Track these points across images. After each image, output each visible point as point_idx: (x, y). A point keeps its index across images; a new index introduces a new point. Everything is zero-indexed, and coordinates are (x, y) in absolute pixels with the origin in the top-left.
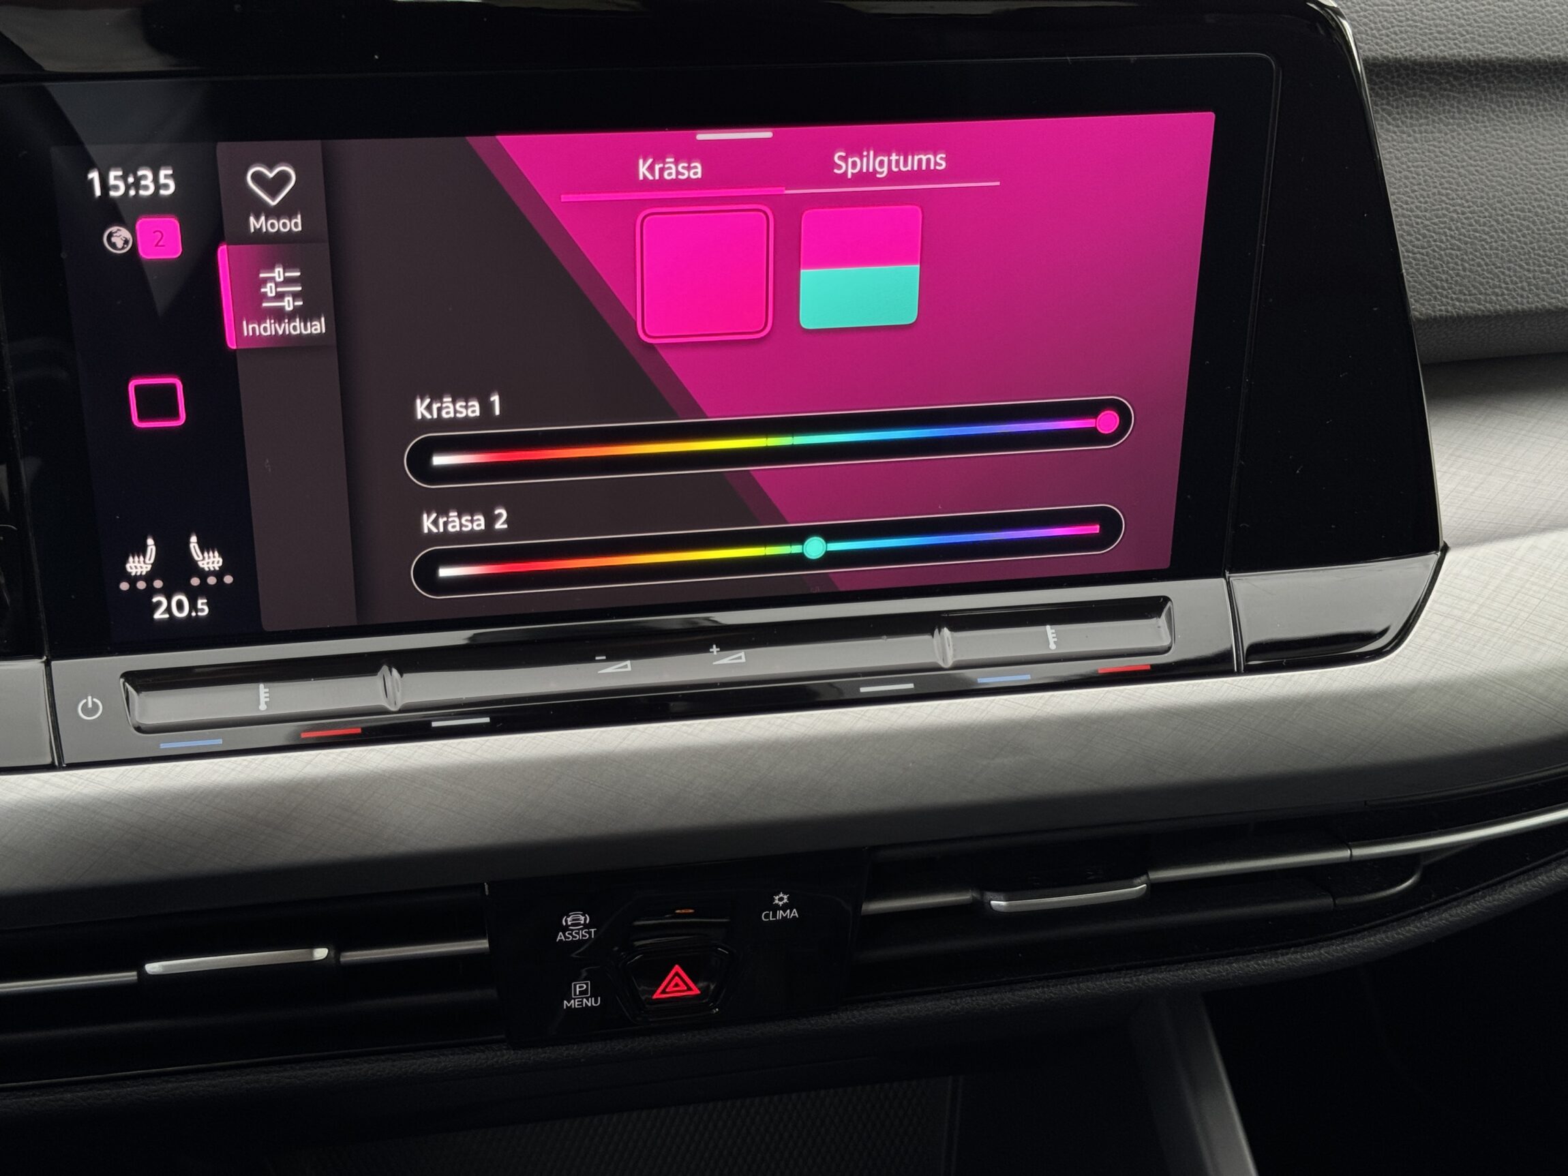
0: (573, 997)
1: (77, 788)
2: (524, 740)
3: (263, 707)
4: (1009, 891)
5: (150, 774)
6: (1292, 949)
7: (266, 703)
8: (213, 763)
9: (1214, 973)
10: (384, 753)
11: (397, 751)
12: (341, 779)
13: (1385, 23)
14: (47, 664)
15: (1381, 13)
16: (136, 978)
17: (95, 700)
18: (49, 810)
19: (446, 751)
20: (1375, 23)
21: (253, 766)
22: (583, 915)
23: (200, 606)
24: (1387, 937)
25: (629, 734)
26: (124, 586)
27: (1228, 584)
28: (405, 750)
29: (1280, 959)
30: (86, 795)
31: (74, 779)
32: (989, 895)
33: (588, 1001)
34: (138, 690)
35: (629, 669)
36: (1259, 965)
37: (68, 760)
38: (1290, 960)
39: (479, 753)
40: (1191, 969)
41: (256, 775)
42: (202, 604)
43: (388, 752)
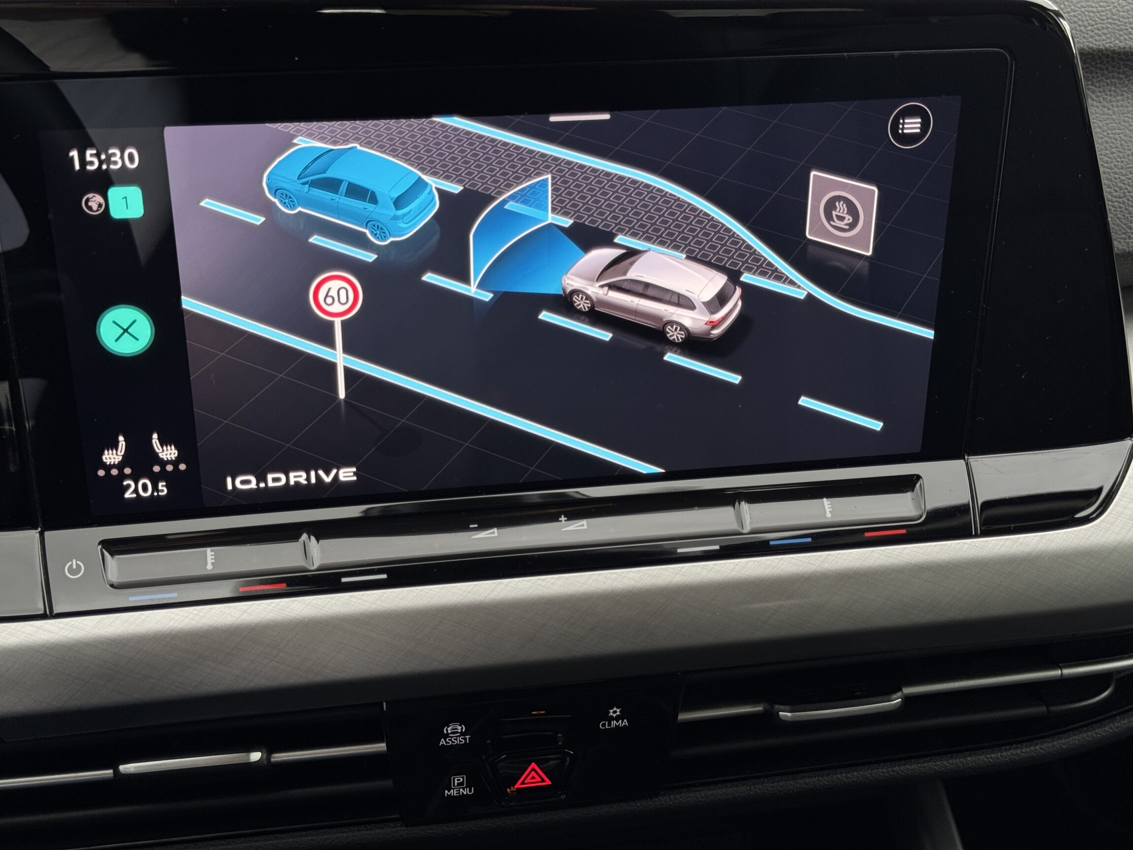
0: (452, 787)
1: (64, 633)
2: (414, 592)
3: (209, 567)
4: (795, 704)
5: (121, 621)
6: (1014, 746)
7: (212, 564)
8: (170, 612)
9: (952, 764)
10: (305, 603)
11: (314, 602)
12: (270, 624)
13: (1090, 21)
14: (42, 534)
15: (1087, 13)
16: (112, 775)
17: (78, 562)
18: (42, 650)
19: (353, 601)
20: (1083, 21)
21: (201, 614)
22: (460, 725)
23: (160, 488)
24: (1088, 736)
25: (496, 587)
26: (101, 473)
27: (967, 464)
28: (320, 601)
29: (1004, 754)
30: (70, 638)
31: (62, 626)
32: (777, 706)
33: (464, 791)
34: (112, 554)
35: (496, 535)
36: (987, 758)
37: (57, 610)
38: (1012, 754)
39: (378, 602)
40: (935, 762)
41: (204, 621)
42: (162, 486)
43: (307, 603)
